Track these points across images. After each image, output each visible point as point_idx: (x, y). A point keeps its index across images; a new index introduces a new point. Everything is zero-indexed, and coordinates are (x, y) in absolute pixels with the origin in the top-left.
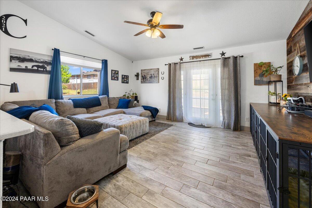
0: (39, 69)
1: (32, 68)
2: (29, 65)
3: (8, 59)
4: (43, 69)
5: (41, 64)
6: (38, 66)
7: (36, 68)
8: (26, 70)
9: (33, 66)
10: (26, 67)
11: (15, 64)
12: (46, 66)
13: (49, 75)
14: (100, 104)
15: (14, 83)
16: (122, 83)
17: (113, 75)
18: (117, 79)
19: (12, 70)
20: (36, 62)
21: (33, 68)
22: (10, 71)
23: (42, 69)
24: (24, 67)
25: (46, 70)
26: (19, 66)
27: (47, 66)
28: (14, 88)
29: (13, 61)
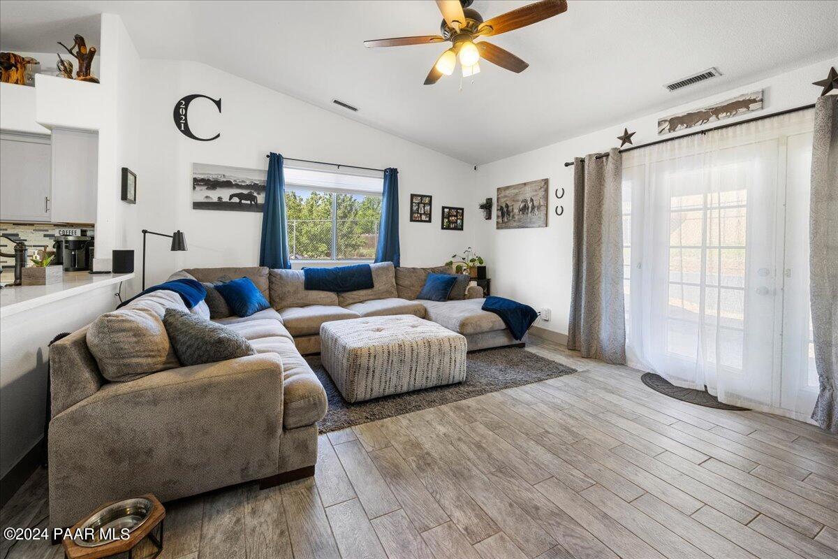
0: (243, 201)
1: (230, 199)
2: (225, 194)
3: (190, 183)
4: (251, 202)
5: (245, 192)
6: (240, 196)
7: (236, 200)
8: (220, 205)
9: (231, 197)
10: (220, 198)
11: (202, 194)
12: (255, 194)
13: (262, 214)
14: (370, 285)
15: (179, 231)
16: (443, 228)
17: (415, 208)
18: (427, 219)
19: (198, 205)
20: (238, 186)
21: (232, 201)
22: (194, 209)
23: (249, 202)
24: (215, 200)
25: (256, 203)
26: (207, 197)
27: (259, 194)
28: (178, 242)
29: (197, 188)
